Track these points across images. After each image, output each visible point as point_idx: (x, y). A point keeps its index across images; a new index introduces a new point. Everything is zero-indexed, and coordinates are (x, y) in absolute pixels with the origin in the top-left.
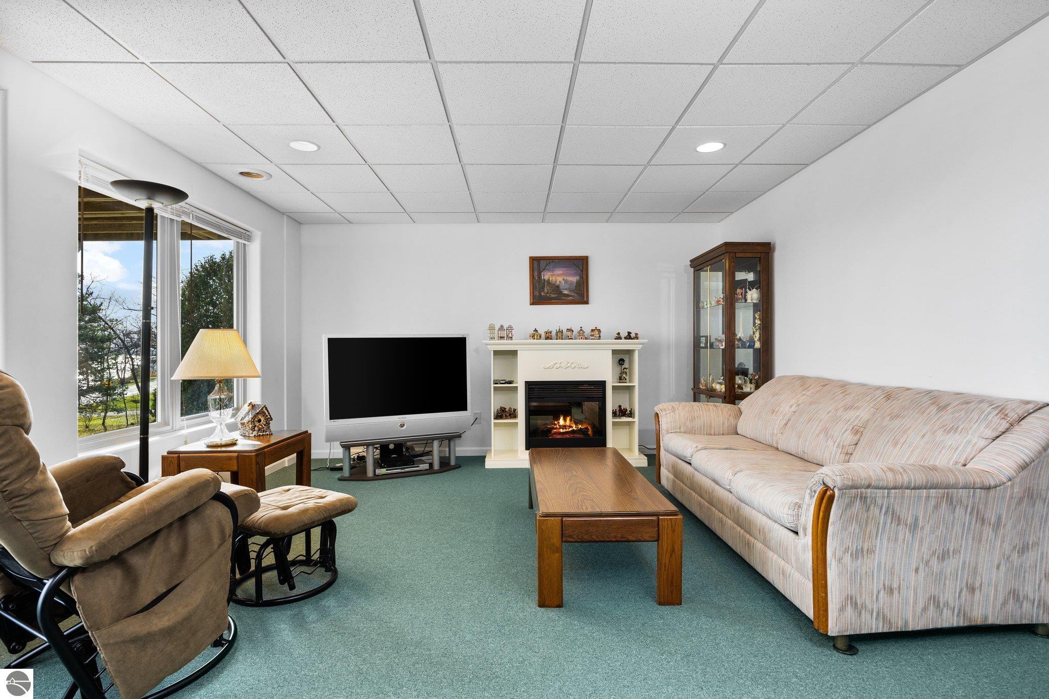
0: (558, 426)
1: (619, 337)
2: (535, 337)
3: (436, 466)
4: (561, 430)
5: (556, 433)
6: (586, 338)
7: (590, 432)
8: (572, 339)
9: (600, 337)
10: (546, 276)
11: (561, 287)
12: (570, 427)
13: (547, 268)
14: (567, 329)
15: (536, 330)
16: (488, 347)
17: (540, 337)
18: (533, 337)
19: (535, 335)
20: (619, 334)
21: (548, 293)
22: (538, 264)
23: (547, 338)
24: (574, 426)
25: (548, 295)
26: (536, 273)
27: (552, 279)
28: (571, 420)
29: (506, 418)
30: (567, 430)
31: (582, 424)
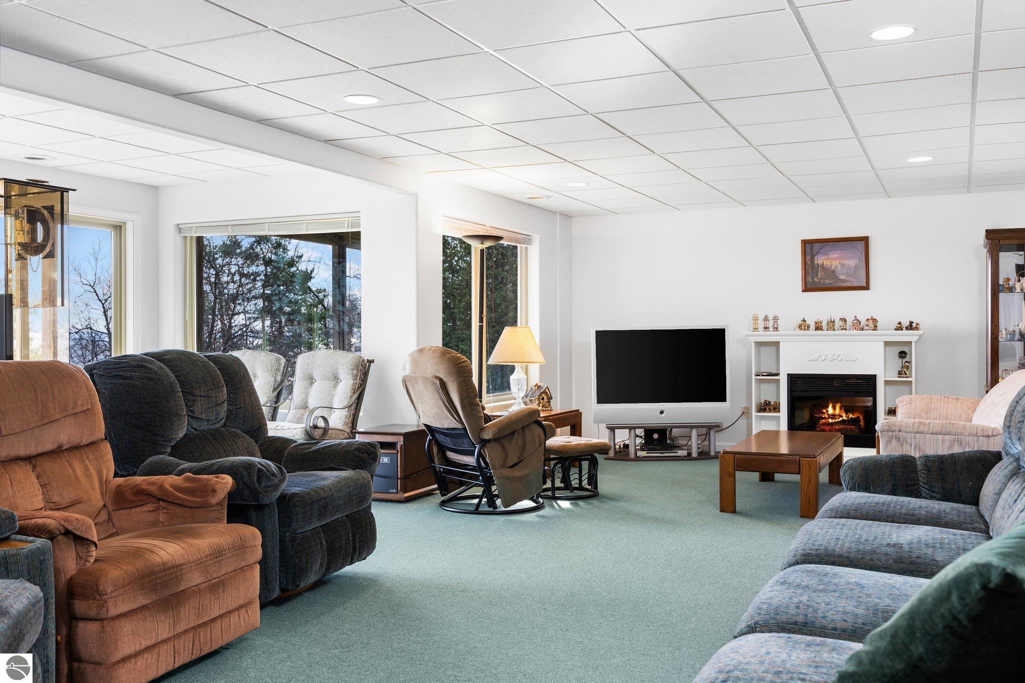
0: (826, 416)
1: (899, 328)
2: (803, 327)
3: (695, 454)
4: (830, 421)
5: (824, 424)
6: (861, 329)
7: (862, 423)
8: (846, 329)
9: (876, 327)
10: (820, 260)
11: (837, 272)
12: (840, 416)
13: (821, 251)
14: (840, 319)
15: (804, 321)
16: (748, 337)
17: (809, 327)
18: (800, 327)
19: (803, 326)
20: (900, 323)
21: (822, 279)
22: (810, 247)
23: (817, 328)
24: (844, 415)
25: (822, 281)
26: (808, 258)
27: (827, 263)
28: (841, 408)
29: (770, 411)
30: (837, 420)
31: (853, 414)
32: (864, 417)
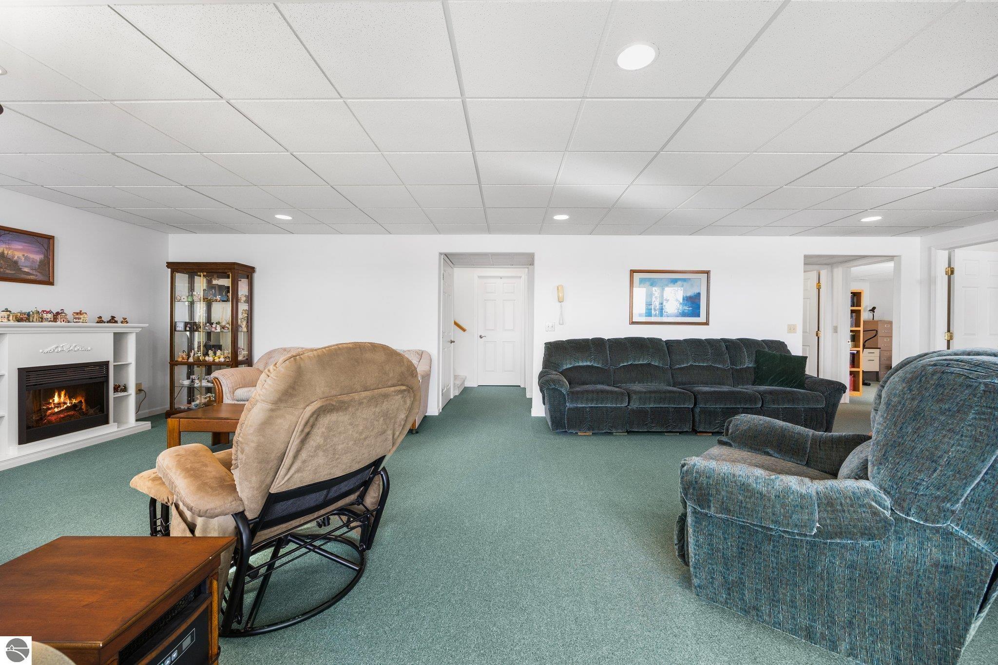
0: (53, 406)
4: (56, 410)
5: (50, 415)
6: (69, 322)
7: (84, 406)
11: (20, 264)
12: (65, 403)
24: (68, 401)
25: (2, 270)
28: (65, 395)
30: (62, 408)
31: (76, 398)
32: (85, 400)
